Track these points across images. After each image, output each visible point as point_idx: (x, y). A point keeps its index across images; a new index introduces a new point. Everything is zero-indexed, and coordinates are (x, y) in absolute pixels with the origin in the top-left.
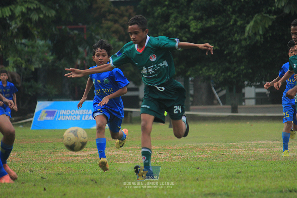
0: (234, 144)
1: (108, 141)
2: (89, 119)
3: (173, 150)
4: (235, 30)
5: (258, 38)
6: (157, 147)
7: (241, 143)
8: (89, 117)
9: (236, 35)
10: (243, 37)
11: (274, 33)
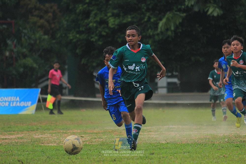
0: (148, 128)
1: (34, 125)
2: (17, 105)
3: (93, 133)
4: (149, 25)
5: (169, 33)
6: (79, 131)
7: (154, 127)
8: (16, 104)
9: (150, 30)
10: (156, 33)
11: (184, 29)
